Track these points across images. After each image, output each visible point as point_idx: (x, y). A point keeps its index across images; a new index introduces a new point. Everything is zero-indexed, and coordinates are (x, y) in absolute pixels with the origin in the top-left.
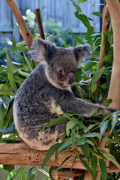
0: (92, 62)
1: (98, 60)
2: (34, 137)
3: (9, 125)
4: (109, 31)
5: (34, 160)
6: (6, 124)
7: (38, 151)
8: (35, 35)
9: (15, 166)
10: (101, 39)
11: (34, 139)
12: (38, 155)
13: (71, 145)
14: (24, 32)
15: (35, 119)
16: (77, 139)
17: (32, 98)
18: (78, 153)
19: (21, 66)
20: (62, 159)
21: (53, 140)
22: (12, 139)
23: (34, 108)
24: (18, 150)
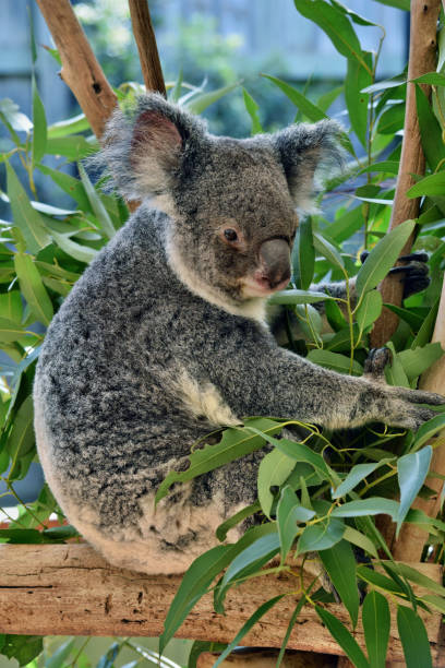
0: (369, 203)
1: (390, 196)
2: (122, 521)
3: (18, 467)
4: (438, 71)
5: (126, 613)
6: (7, 465)
7: (143, 575)
8: (128, 89)
9: (47, 642)
10: (403, 104)
11: (123, 530)
12: (141, 595)
13: (278, 551)
14: (83, 74)
15: (126, 446)
16: (302, 525)
17: (109, 356)
18: (308, 583)
19: (68, 222)
20: (242, 610)
21: (205, 528)
22: (32, 524)
23: (116, 394)
24: (58, 573)
